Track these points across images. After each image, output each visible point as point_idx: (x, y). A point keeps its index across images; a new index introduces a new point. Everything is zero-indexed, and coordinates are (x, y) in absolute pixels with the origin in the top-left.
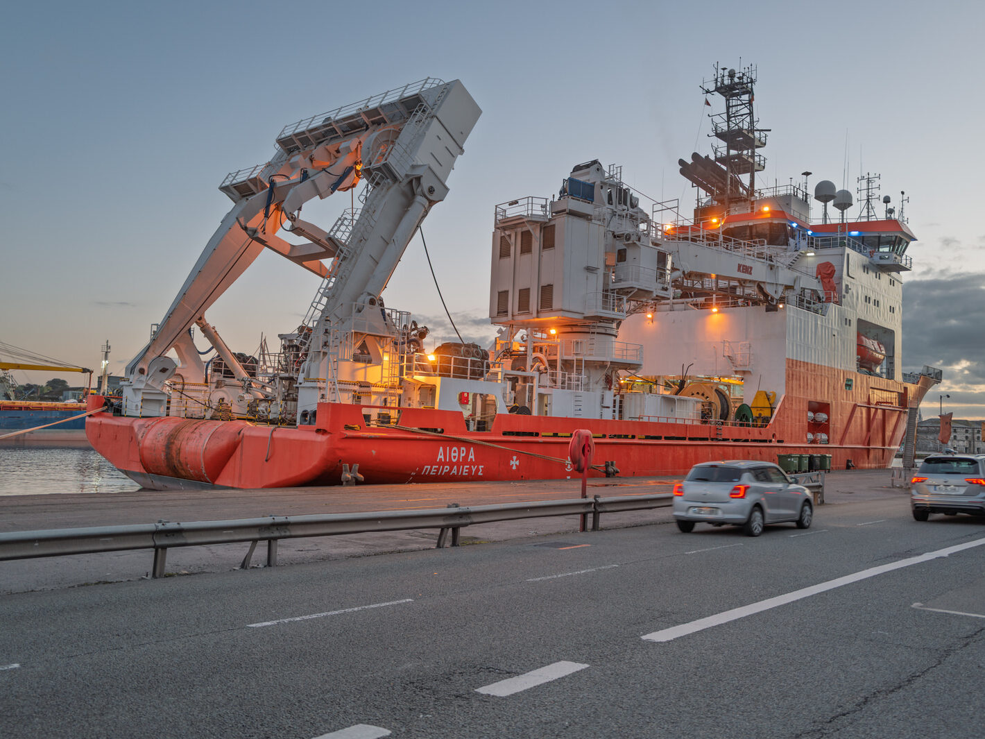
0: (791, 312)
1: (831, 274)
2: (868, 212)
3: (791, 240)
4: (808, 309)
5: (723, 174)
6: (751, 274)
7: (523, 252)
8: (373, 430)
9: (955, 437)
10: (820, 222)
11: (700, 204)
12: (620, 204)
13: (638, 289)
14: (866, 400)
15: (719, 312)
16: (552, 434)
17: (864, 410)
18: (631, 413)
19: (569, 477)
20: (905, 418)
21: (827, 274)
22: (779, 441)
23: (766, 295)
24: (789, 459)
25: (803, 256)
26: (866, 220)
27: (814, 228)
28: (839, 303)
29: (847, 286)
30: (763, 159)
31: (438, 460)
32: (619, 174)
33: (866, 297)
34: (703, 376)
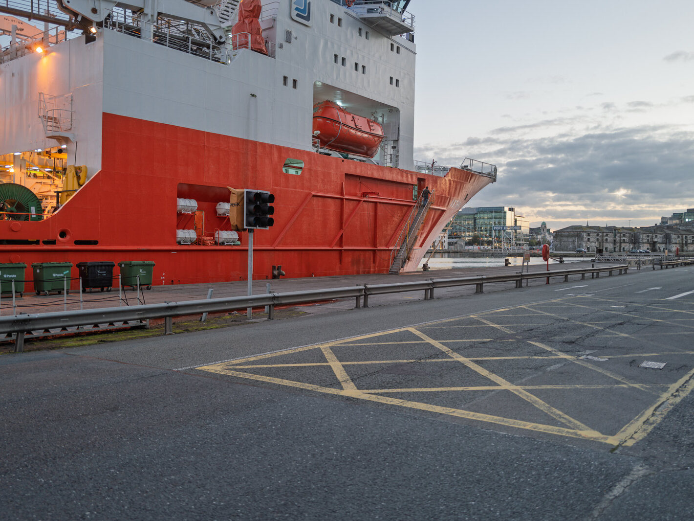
14: (335, 189)
17: (332, 202)
22: (81, 243)
28: (266, 53)
29: (288, 33)
33: (336, 55)
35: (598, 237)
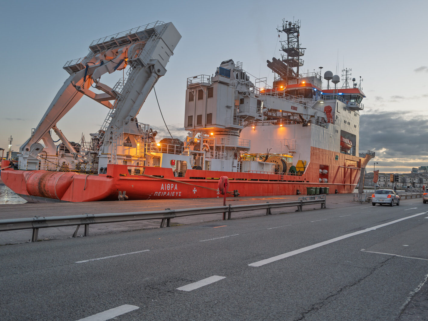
0: (313, 127)
1: (330, 111)
2: (346, 85)
3: (314, 96)
4: (320, 125)
5: (285, 67)
6: (297, 110)
7: (199, 99)
8: (133, 176)
9: (380, 180)
10: (326, 89)
11: (276, 80)
12: (241, 79)
13: (249, 116)
14: (344, 164)
15: (283, 126)
16: (211, 178)
17: (343, 169)
18: (245, 169)
19: (218, 197)
20: (360, 172)
21: (329, 111)
22: (307, 182)
23: (303, 119)
24: (311, 189)
25: (319, 103)
26: (345, 88)
27: (323, 91)
28: (333, 123)
29: (337, 116)
30: (302, 61)
31: (161, 190)
32: (241, 66)
33: (345, 121)
34: (276, 154)
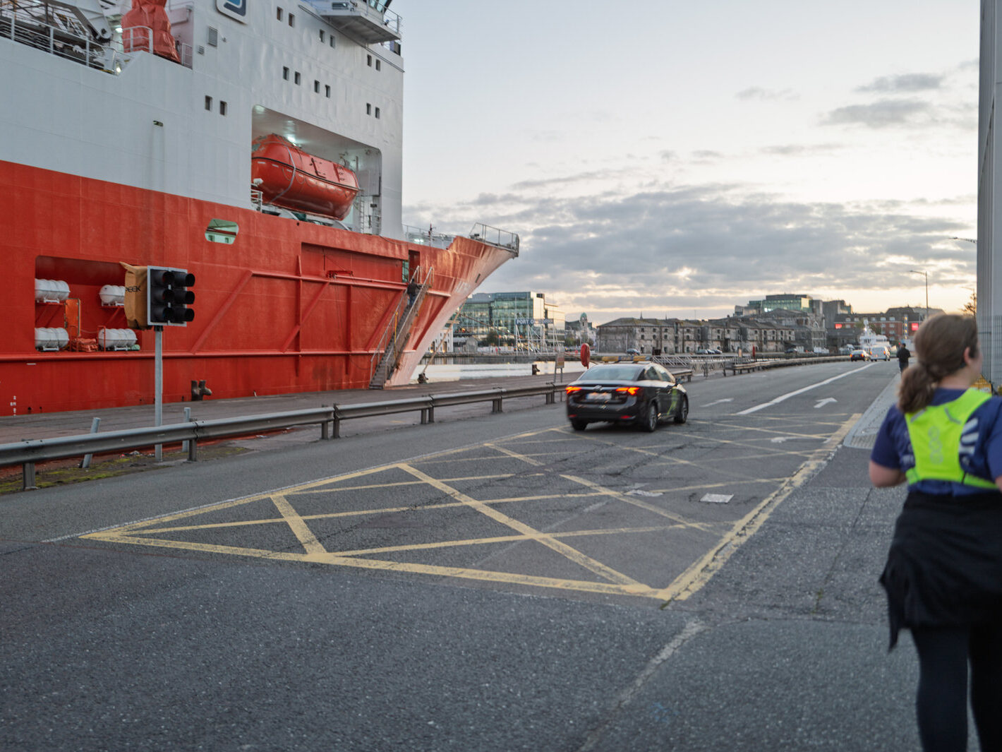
14: (286, 266)
17: (283, 285)
28: (178, 60)
29: (212, 31)
33: (285, 68)
35: (655, 334)
